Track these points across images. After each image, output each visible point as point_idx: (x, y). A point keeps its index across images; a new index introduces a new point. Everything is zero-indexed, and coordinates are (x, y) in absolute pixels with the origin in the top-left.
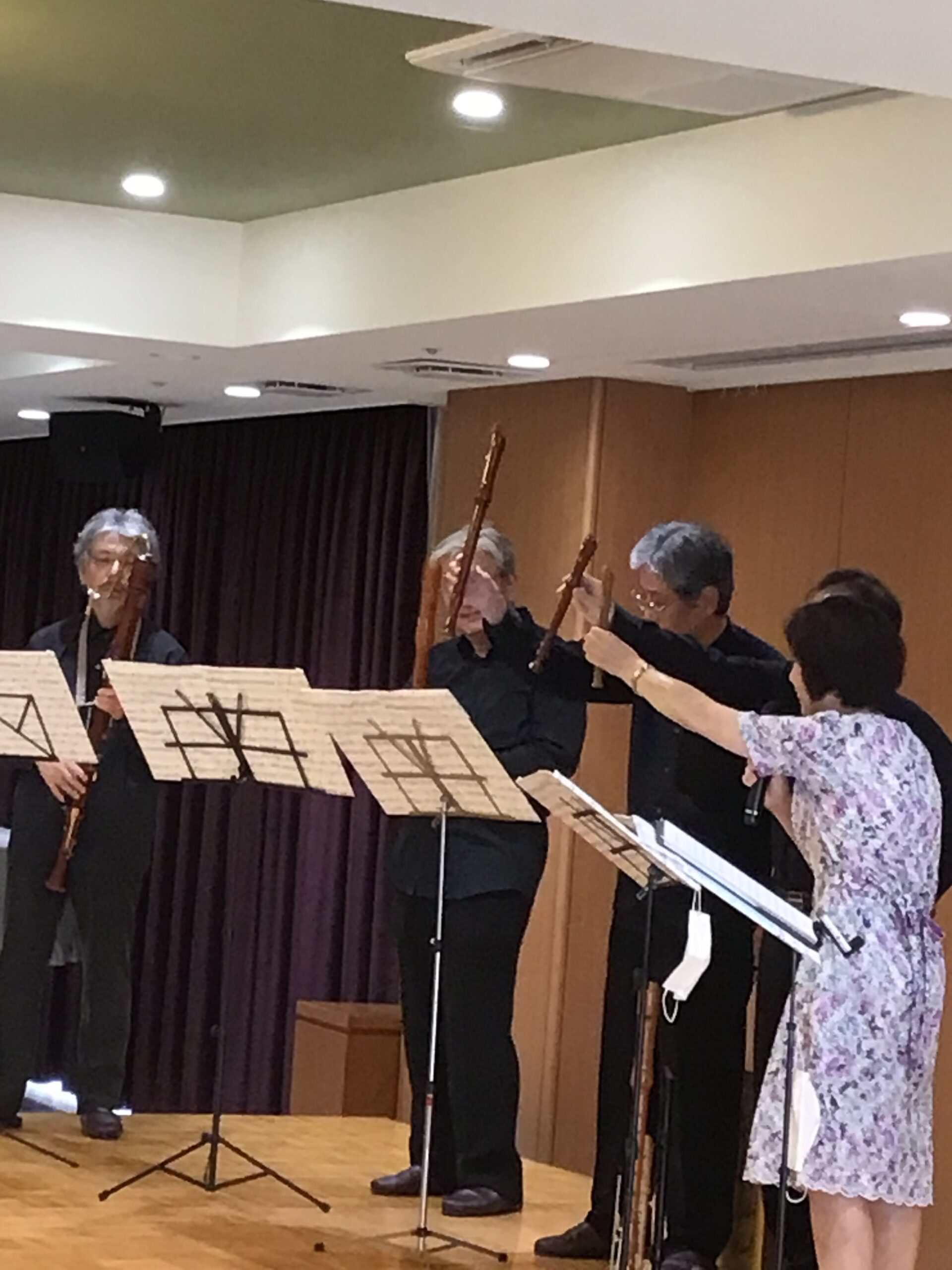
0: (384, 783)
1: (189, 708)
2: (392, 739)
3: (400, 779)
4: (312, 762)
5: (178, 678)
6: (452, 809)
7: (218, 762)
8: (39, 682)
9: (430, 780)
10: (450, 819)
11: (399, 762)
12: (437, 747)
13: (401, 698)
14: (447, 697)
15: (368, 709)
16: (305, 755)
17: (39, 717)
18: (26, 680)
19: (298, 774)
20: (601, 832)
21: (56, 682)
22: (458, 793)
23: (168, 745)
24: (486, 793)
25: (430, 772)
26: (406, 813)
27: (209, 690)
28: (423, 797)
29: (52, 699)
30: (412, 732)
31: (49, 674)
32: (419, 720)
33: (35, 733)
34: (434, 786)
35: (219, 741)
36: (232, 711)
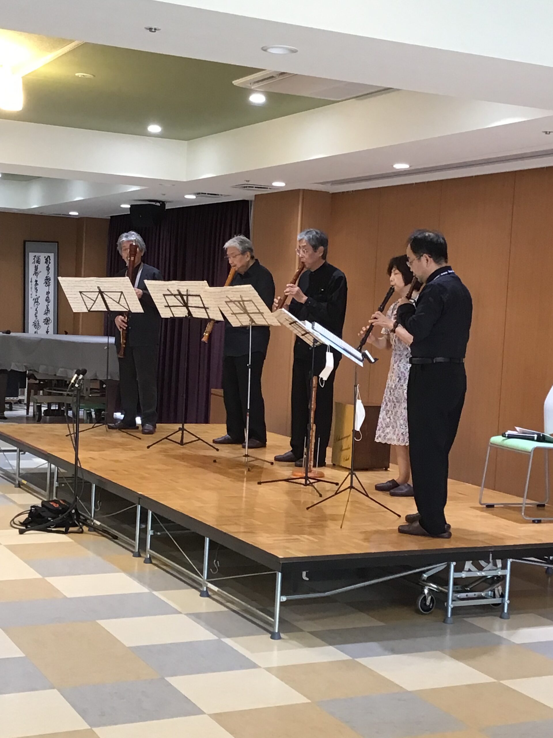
0: (232, 317)
1: (172, 295)
2: (234, 302)
3: (237, 315)
4: (211, 310)
5: (167, 285)
6: (253, 324)
7: (181, 311)
8: (124, 287)
9: (246, 315)
10: (252, 327)
11: (237, 310)
12: (248, 304)
13: (236, 288)
14: (251, 287)
15: (226, 292)
16: (208, 308)
17: (125, 299)
18: (120, 287)
19: (206, 314)
20: (298, 329)
21: (130, 287)
22: (255, 318)
23: (166, 306)
24: (264, 318)
25: (246, 312)
26: (239, 326)
27: (178, 289)
28: (244, 320)
29: (129, 292)
30: (240, 299)
31: (127, 284)
32: (242, 295)
33: (124, 303)
34: (248, 317)
35: (182, 305)
36: (185, 295)
